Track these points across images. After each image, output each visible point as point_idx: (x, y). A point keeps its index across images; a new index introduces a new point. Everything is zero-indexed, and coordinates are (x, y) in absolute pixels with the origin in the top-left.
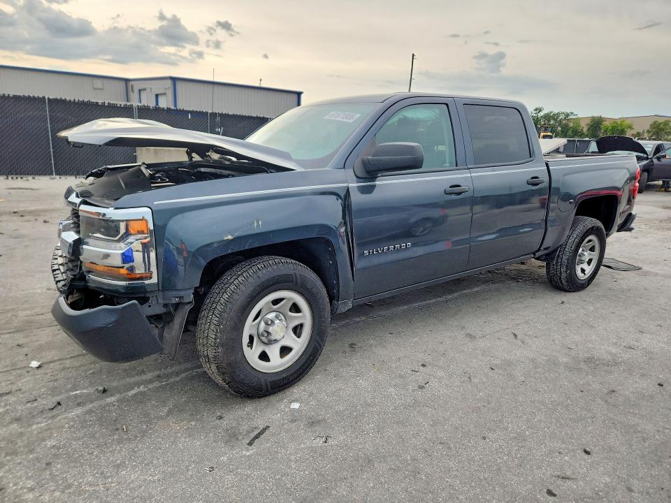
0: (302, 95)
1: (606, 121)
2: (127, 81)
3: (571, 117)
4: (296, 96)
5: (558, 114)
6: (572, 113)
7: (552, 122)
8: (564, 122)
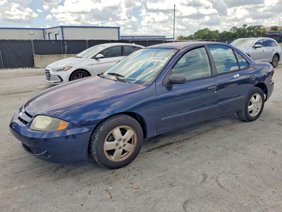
0: (120, 29)
1: (278, 28)
2: (43, 29)
3: (261, 28)
4: (117, 29)
5: (255, 27)
6: (261, 26)
7: (252, 31)
8: (258, 30)
